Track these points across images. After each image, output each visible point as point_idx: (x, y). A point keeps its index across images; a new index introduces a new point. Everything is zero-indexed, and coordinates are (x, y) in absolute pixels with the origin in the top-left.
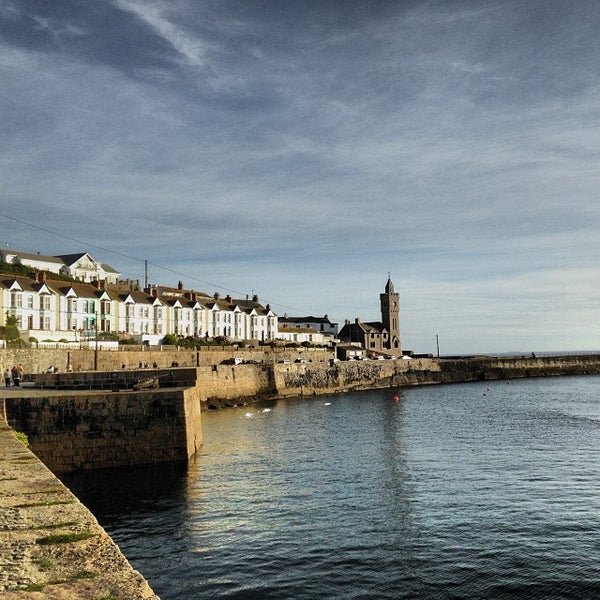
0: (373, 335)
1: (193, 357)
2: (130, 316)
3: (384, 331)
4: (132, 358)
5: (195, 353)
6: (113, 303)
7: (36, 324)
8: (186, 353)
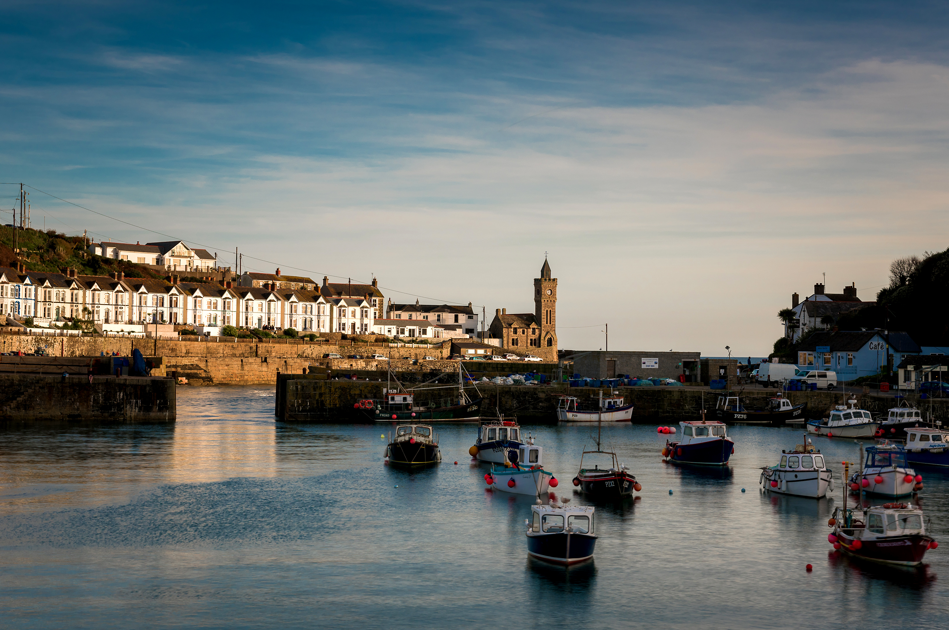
0: (515, 329)
1: (251, 348)
2: (198, 308)
3: (533, 325)
4: (188, 347)
5: (253, 345)
6: (181, 298)
7: (112, 317)
8: (243, 344)
